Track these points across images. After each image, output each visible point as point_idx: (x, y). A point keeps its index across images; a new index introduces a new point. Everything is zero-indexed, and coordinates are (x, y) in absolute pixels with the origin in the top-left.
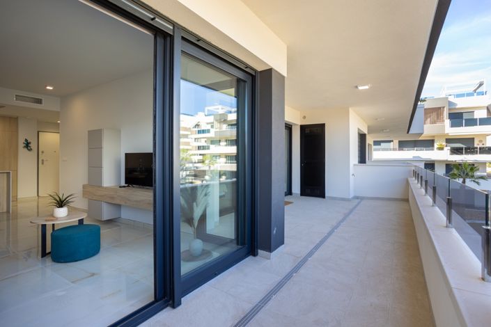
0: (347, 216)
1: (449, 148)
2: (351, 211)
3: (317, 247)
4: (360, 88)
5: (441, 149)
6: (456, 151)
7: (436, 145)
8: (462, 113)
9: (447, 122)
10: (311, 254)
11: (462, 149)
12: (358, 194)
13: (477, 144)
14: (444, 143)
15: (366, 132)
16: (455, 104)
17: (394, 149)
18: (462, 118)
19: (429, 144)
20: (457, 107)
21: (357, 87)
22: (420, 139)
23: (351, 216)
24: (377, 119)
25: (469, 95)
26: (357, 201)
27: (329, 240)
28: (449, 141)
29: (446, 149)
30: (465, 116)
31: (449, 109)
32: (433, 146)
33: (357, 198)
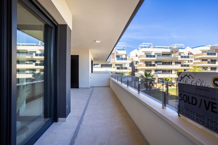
0: (91, 95)
1: (116, 67)
2: (92, 93)
3: (85, 110)
4: (97, 42)
5: (114, 68)
6: (118, 68)
7: (113, 66)
8: (119, 56)
9: (116, 58)
10: (83, 114)
11: (119, 68)
12: (92, 86)
13: (123, 66)
14: (115, 66)
15: (93, 60)
16: (118, 53)
17: (100, 68)
18: (119, 57)
19: (110, 66)
20: (119, 53)
21: (95, 41)
22: (109, 64)
23: (92, 95)
24: (97, 55)
25: (121, 50)
26: (92, 88)
27: (88, 106)
28: (116, 65)
29: (115, 67)
30: (120, 57)
31: (116, 54)
32: (111, 66)
33: (91, 87)
